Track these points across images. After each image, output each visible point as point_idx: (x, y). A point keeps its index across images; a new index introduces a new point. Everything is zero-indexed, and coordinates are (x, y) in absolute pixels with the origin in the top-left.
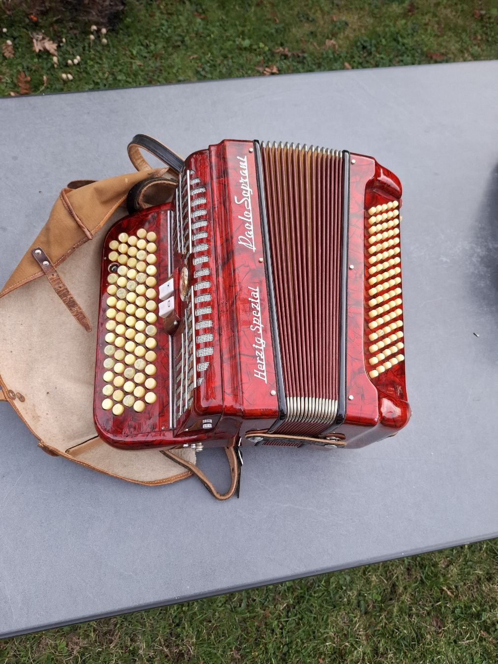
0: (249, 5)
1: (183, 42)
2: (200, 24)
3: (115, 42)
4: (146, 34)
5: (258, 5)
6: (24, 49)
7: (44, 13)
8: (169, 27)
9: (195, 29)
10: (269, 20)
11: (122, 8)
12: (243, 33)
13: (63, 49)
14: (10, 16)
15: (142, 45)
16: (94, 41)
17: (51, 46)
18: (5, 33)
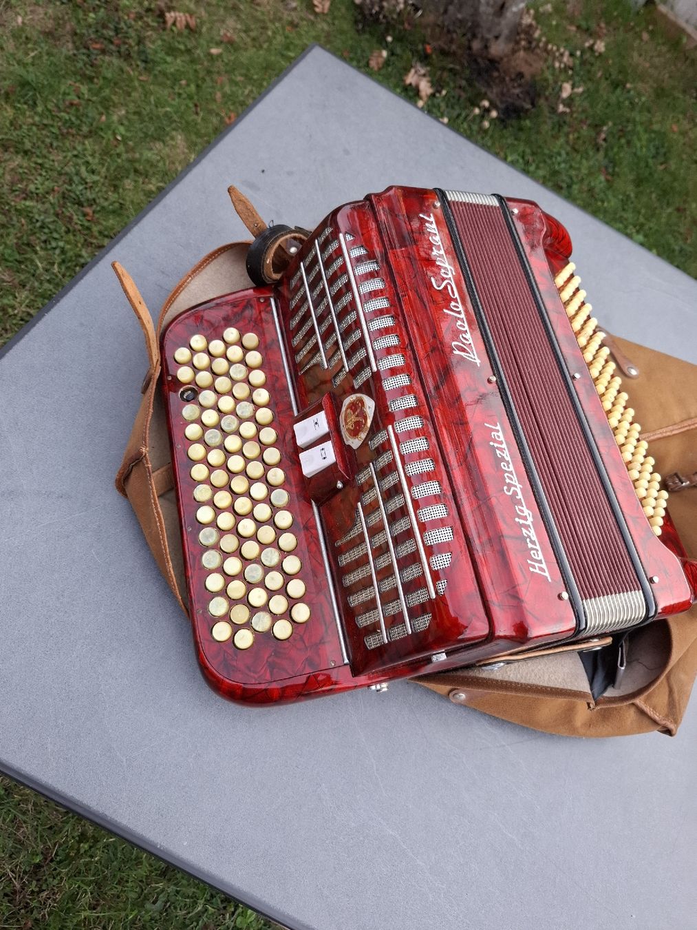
0: (668, 204)
1: (569, 187)
2: (600, 183)
3: (496, 135)
4: (535, 150)
5: (678, 210)
6: (395, 71)
7: (444, 53)
8: (564, 162)
9: (592, 184)
10: (681, 234)
11: (528, 106)
12: (642, 225)
13: (436, 101)
14: (405, 30)
15: (523, 158)
16: (475, 116)
17: (425, 88)
18: (386, 42)
